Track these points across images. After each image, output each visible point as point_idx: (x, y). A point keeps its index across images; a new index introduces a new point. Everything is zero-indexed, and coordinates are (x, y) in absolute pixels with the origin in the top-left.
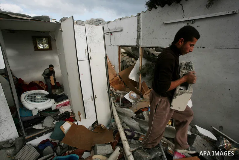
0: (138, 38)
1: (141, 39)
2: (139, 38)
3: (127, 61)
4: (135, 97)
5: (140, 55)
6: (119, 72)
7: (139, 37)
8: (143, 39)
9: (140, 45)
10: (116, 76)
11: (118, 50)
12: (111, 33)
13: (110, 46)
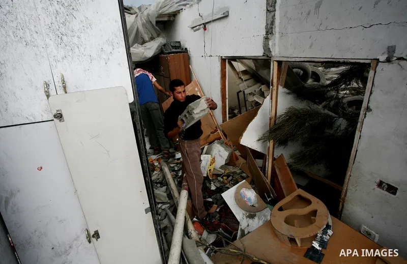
0: (267, 32)
1: (277, 35)
2: (272, 33)
3: (247, 91)
4: (251, 202)
5: (272, 85)
6: (223, 122)
7: (269, 31)
8: (282, 35)
9: (273, 54)
10: (216, 131)
11: (219, 68)
12: (205, 26)
13: (203, 58)
